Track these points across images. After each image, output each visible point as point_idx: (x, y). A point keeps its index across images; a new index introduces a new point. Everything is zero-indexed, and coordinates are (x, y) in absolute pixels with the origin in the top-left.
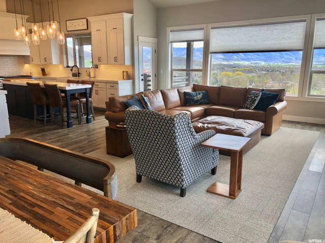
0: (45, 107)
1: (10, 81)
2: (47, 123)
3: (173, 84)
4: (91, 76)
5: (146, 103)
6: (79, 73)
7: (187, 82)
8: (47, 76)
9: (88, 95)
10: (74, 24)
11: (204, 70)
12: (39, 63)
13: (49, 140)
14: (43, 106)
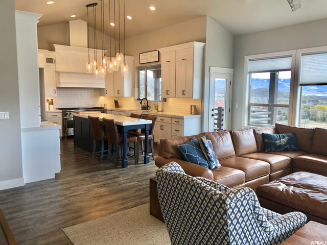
0: (103, 142)
1: (79, 113)
2: (103, 159)
3: (252, 120)
4: (159, 110)
5: (206, 149)
6: (148, 106)
7: (269, 119)
8: (120, 108)
9: (148, 132)
10: (146, 57)
11: (292, 106)
12: (113, 95)
13: (95, 182)
14: (101, 142)
